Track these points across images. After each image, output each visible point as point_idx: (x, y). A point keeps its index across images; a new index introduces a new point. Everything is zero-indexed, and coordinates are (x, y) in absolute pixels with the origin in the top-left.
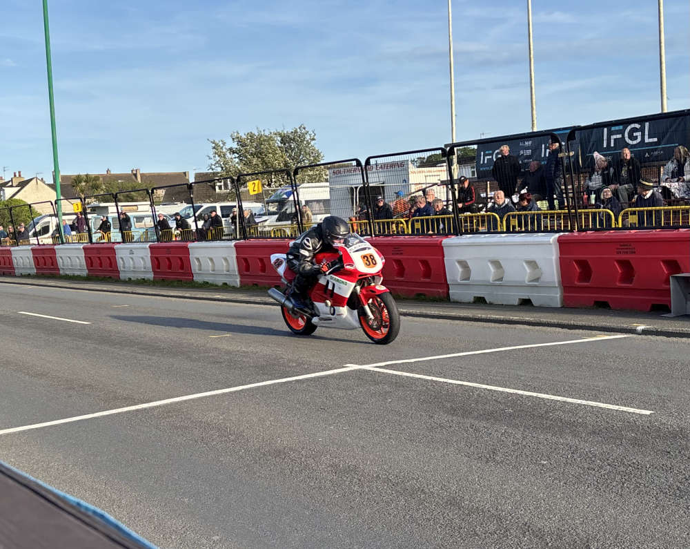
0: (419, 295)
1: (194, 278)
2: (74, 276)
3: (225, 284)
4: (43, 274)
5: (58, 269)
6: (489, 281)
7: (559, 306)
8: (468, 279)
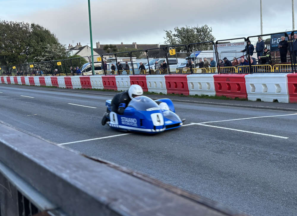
0: (236, 98)
1: (148, 90)
2: (98, 89)
3: (161, 93)
4: (84, 88)
5: (91, 86)
6: (262, 92)
7: (288, 102)
8: (254, 91)
